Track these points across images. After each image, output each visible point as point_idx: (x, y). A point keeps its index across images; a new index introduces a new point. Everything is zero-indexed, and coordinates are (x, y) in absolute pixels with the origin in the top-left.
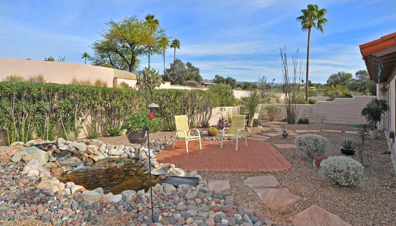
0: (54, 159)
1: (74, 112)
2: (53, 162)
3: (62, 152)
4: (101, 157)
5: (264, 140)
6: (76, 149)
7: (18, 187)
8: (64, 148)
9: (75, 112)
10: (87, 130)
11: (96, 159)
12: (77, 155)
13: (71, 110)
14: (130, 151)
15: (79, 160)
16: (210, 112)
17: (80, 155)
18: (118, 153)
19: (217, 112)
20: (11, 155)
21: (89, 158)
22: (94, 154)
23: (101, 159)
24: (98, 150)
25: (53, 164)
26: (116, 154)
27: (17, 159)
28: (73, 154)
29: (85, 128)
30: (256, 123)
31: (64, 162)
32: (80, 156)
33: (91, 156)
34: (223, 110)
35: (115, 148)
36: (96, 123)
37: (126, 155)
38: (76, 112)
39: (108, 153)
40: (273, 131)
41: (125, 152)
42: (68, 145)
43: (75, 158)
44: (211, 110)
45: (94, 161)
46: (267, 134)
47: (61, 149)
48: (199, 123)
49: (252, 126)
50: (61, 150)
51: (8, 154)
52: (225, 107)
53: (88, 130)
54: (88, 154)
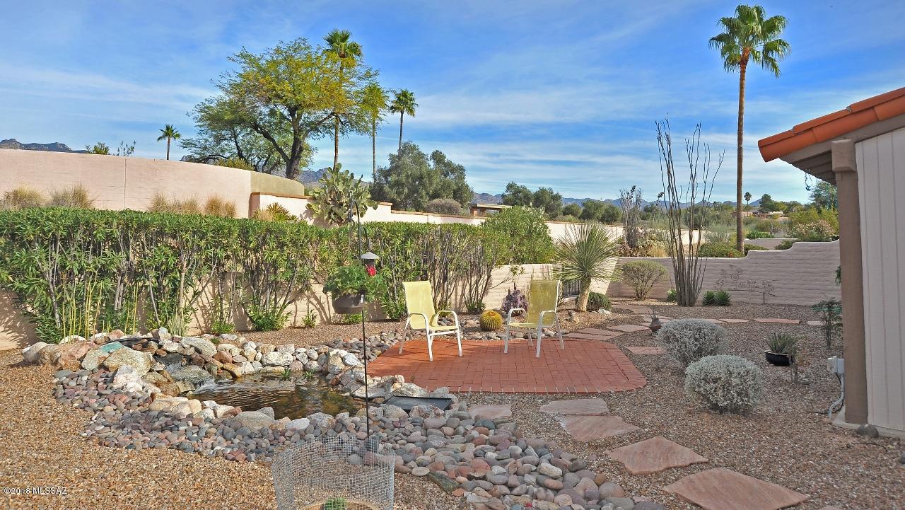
0: (160, 366)
1: (178, 274)
2: (158, 372)
3: (170, 356)
4: (249, 368)
5: (606, 338)
6: (197, 350)
7: (115, 407)
8: (174, 347)
9: (181, 276)
10: (203, 316)
11: (238, 371)
12: (199, 363)
13: (172, 271)
14: (308, 358)
15: (205, 373)
16: (486, 277)
17: (206, 362)
18: (282, 361)
19: (504, 276)
20: (79, 356)
21: (222, 369)
22: (233, 362)
23: (247, 372)
24: (242, 354)
25: (160, 377)
26: (279, 362)
27: (90, 364)
28: (190, 360)
29: (199, 313)
30: (596, 303)
31: (179, 375)
32: (204, 364)
33: (228, 366)
34: (519, 272)
35: (276, 350)
36: (224, 302)
37: (299, 366)
38: (183, 274)
39: (261, 362)
40: (637, 320)
41: (297, 359)
42: (178, 342)
43: (197, 369)
44: (489, 271)
45: (235, 377)
46: (620, 327)
47: (168, 349)
48: (460, 304)
49: (585, 309)
50: (168, 352)
51: (72, 356)
52: (523, 266)
53: (205, 316)
54: (221, 361)
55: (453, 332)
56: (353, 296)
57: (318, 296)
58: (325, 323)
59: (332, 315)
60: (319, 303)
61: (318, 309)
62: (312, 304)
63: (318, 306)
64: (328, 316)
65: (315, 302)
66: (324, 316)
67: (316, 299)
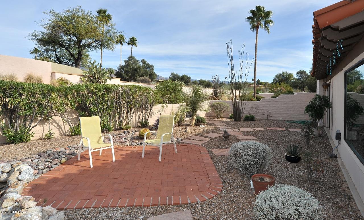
16: (150, 110)
19: (159, 109)
30: (199, 121)
34: (165, 107)
40: (217, 130)
44: (151, 107)
46: (208, 135)
48: (138, 122)
49: (194, 125)
52: (167, 105)
55: (109, 148)
57: (57, 121)
58: (62, 135)
59: (66, 131)
60: (58, 125)
61: (58, 129)
62: (54, 126)
63: (58, 127)
64: (64, 132)
65: (56, 125)
66: (62, 132)
67: (56, 123)
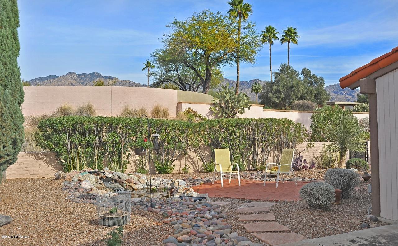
0: (101, 182)
1: (120, 146)
2: (100, 184)
3: (107, 179)
4: (140, 186)
6: (119, 177)
7: (79, 192)
8: (110, 176)
9: (121, 146)
10: (134, 166)
11: (135, 187)
12: (119, 183)
13: (117, 144)
14: (167, 183)
15: (120, 186)
17: (122, 182)
18: (155, 184)
19: (303, 148)
20: (72, 176)
21: (129, 186)
22: (134, 183)
23: (140, 188)
24: (138, 180)
25: (100, 185)
26: (154, 184)
27: (76, 179)
28: (116, 181)
29: (133, 164)
31: (109, 186)
32: (121, 183)
33: (131, 185)
35: (153, 179)
36: (144, 159)
37: (163, 187)
38: (123, 145)
39: (147, 184)
41: (162, 184)
42: (112, 174)
43: (117, 184)
44: (296, 145)
45: (134, 189)
47: (107, 176)
50: (107, 177)
51: (70, 176)
53: (136, 166)
54: (129, 183)
56: (140, 149)
57: (192, 157)
58: (196, 172)
59: (200, 168)
60: (193, 161)
61: (192, 165)
62: (189, 161)
63: (192, 163)
64: (198, 168)
65: (190, 161)
66: (195, 168)
67: (191, 159)
